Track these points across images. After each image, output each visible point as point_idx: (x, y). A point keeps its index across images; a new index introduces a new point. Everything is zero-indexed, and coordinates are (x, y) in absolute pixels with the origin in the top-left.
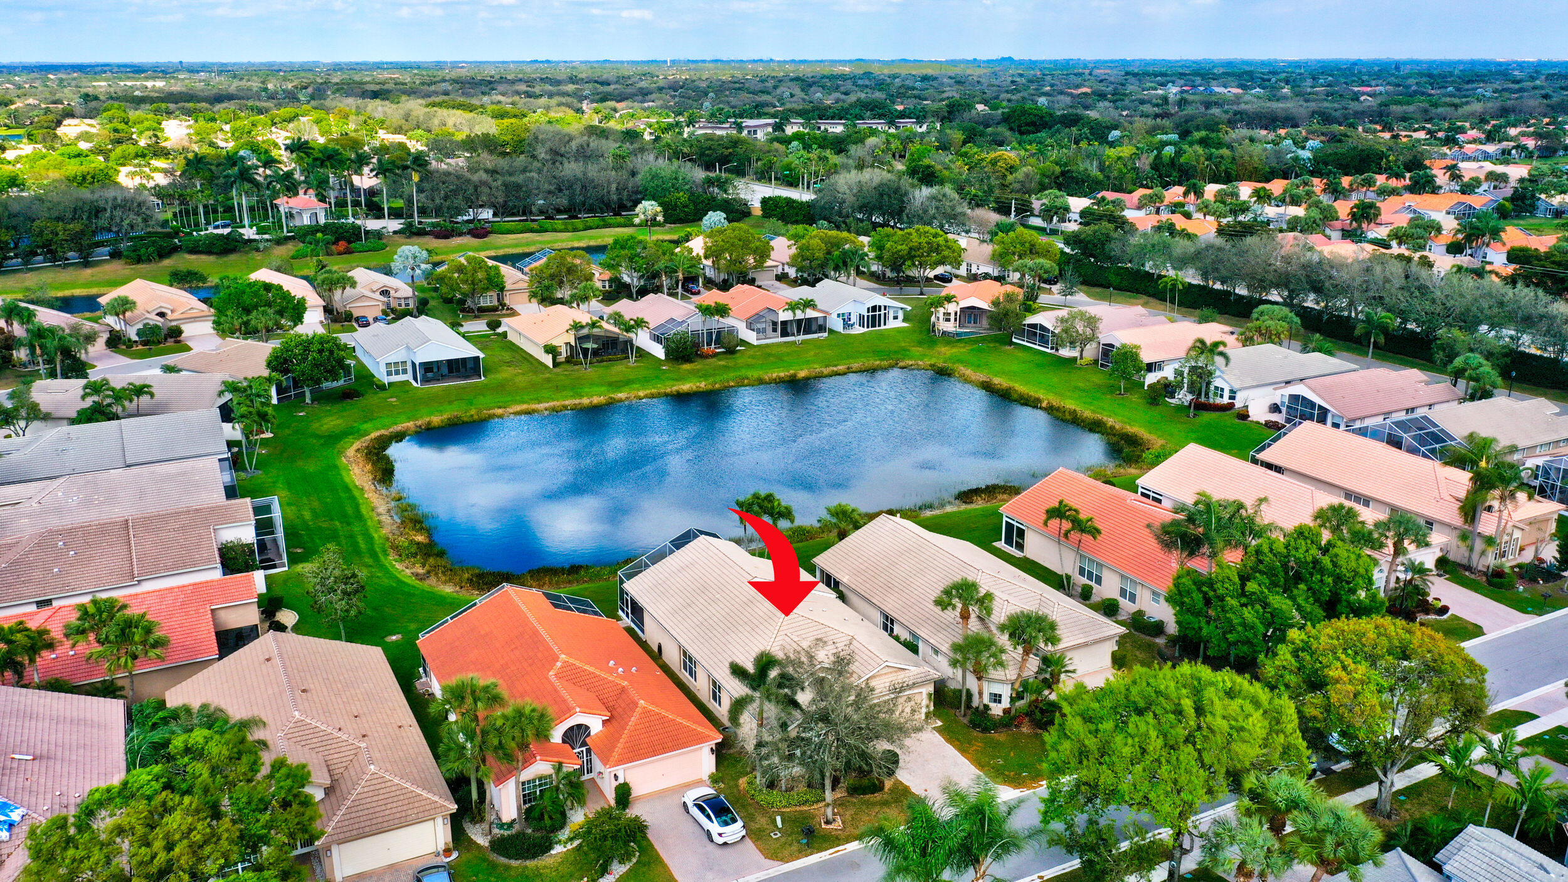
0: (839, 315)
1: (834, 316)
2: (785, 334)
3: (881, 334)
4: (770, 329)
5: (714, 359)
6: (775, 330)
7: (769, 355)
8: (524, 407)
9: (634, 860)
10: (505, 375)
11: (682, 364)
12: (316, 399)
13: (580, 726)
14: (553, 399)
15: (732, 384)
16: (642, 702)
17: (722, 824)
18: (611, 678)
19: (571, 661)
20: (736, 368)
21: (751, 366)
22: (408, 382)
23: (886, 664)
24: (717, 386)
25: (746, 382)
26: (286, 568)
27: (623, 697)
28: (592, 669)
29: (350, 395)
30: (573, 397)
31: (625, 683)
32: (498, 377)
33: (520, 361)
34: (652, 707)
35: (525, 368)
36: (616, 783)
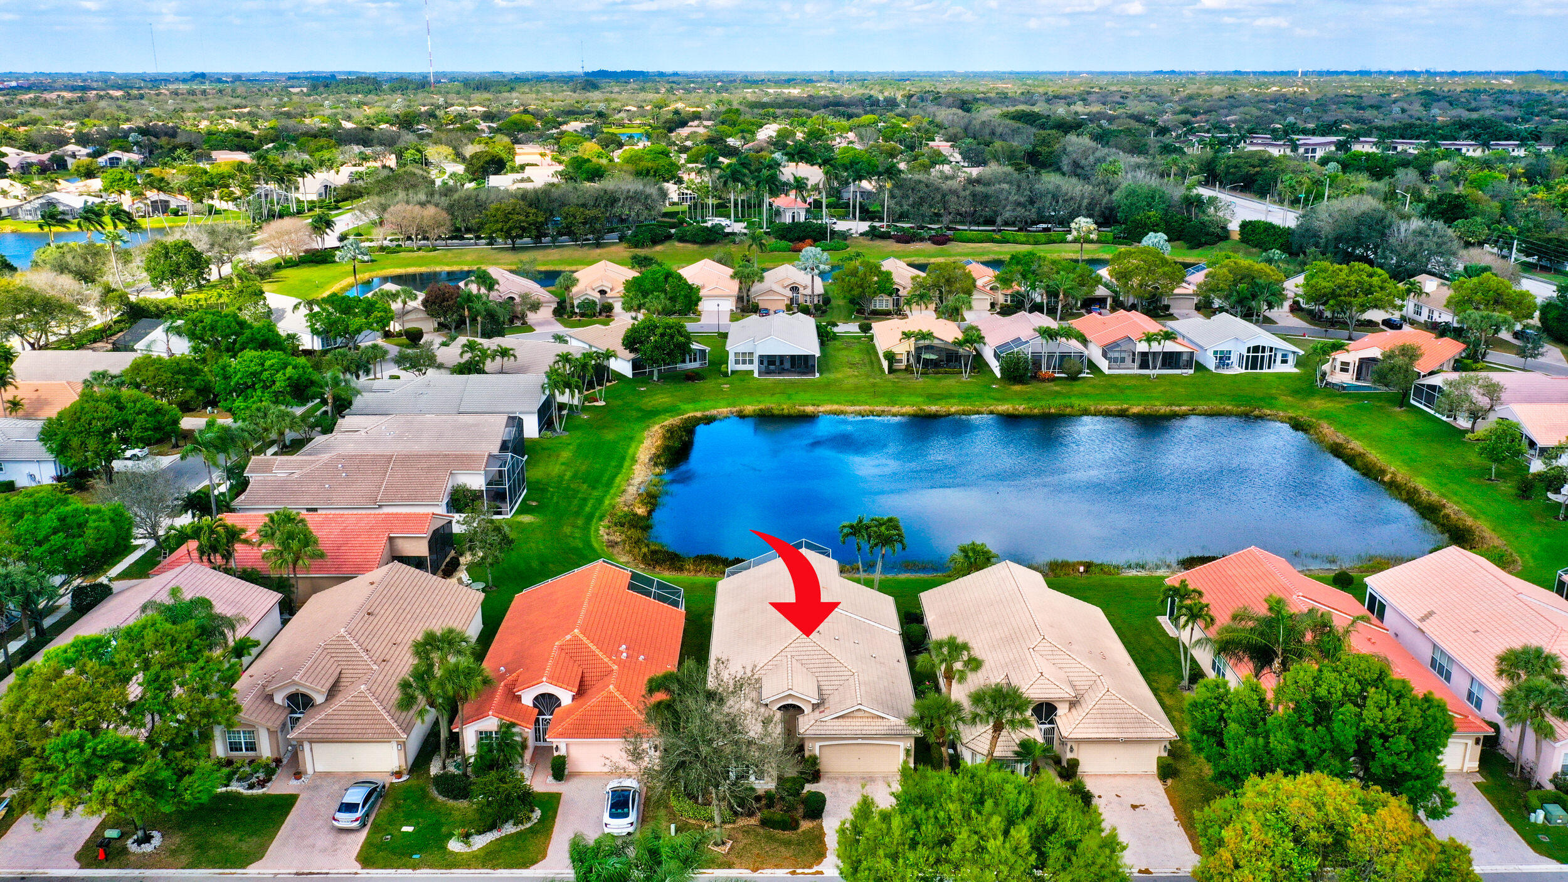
0: (1216, 352)
1: (1210, 354)
2: (1144, 365)
3: (1257, 378)
4: (1129, 360)
5: (1051, 384)
6: (1133, 361)
7: (1115, 386)
8: (835, 407)
9: (528, 825)
10: (839, 376)
11: (1014, 384)
12: (663, 377)
13: (551, 696)
14: (867, 404)
15: (1053, 411)
16: (611, 687)
17: (612, 816)
18: (606, 660)
19: (581, 636)
20: (1068, 395)
21: (1085, 395)
22: (752, 372)
23: (860, 707)
24: (1036, 411)
25: (1068, 411)
26: (509, 516)
27: (605, 679)
28: (594, 648)
29: (692, 377)
30: (887, 404)
31: (615, 667)
32: (832, 376)
33: (865, 365)
34: (617, 694)
35: (863, 370)
36: (556, 754)
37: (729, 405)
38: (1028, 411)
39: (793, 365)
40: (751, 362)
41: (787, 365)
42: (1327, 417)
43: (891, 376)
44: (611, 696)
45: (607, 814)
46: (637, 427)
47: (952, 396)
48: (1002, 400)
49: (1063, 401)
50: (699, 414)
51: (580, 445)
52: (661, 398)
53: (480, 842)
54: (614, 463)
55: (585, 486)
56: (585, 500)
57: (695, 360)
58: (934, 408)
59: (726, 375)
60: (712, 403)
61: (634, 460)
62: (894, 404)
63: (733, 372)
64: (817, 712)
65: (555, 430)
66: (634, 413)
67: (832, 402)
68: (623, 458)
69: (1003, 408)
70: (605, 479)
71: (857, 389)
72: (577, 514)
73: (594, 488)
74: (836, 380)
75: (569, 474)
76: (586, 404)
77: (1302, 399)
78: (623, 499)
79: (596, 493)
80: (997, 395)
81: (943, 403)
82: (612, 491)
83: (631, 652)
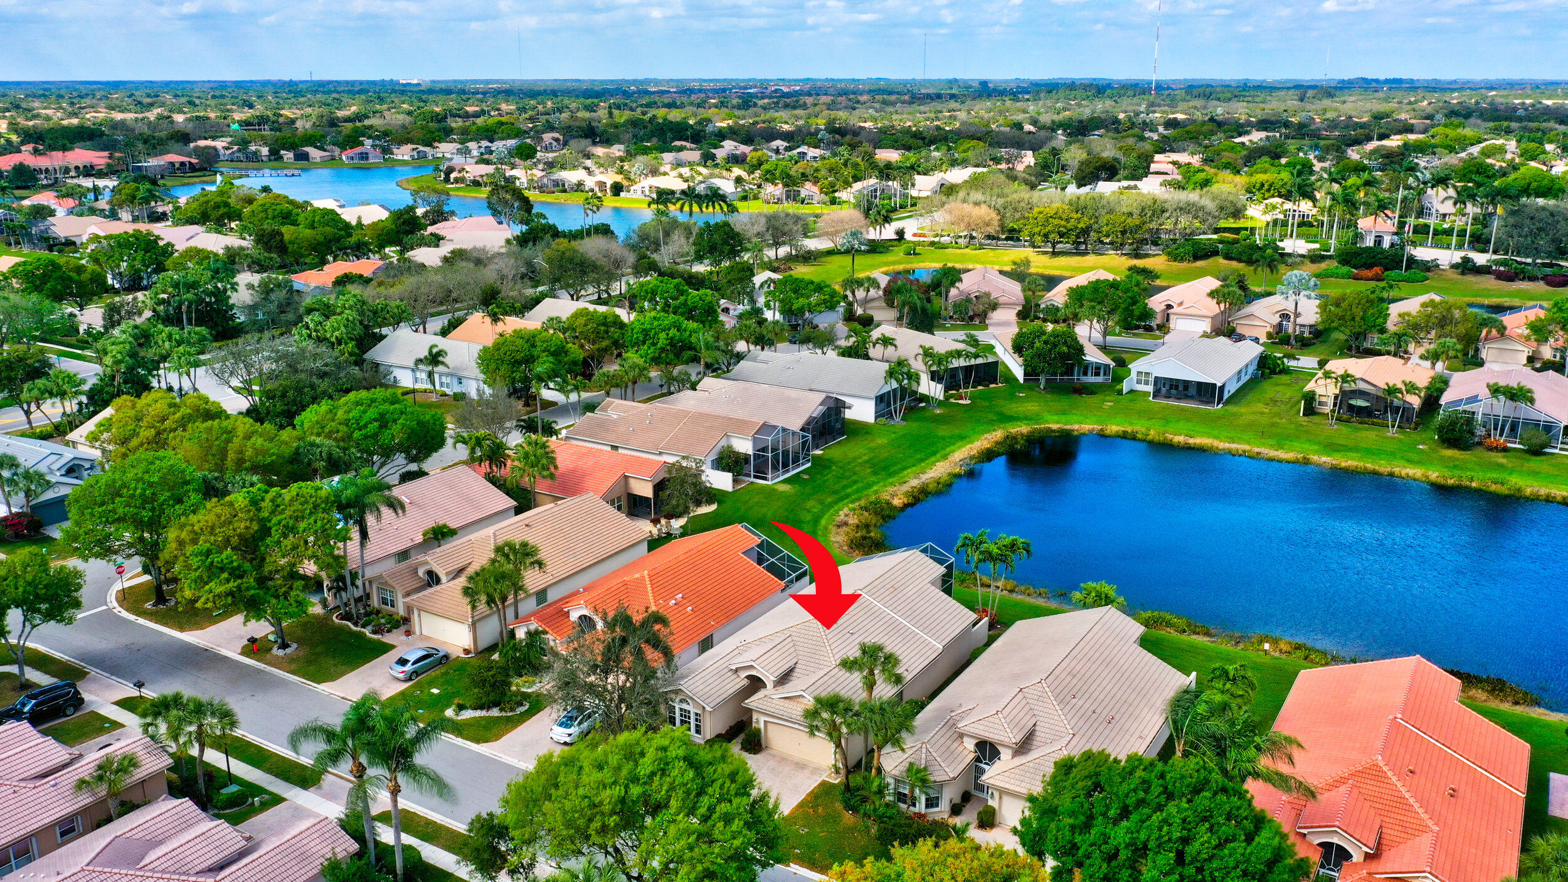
5: (1495, 454)
9: (509, 714)
10: (1243, 410)
11: (1447, 448)
12: (1049, 387)
14: (1248, 443)
15: (1473, 485)
17: (561, 724)
18: (652, 601)
19: (646, 577)
21: (1535, 474)
22: (1149, 394)
23: (802, 693)
24: (1451, 481)
25: (1495, 487)
26: (769, 483)
28: (649, 589)
29: (1079, 390)
31: (653, 609)
32: (1236, 410)
33: (1288, 403)
35: (1278, 409)
37: (1097, 423)
38: (1441, 480)
40: (1149, 383)
43: (1304, 418)
46: (979, 429)
47: (1357, 450)
48: (1420, 463)
49: (1498, 476)
50: (1056, 427)
51: (903, 436)
52: (1033, 405)
53: (468, 714)
54: (919, 457)
55: (869, 471)
56: (855, 482)
58: (1323, 459)
59: (1118, 392)
60: (1080, 418)
61: (945, 457)
63: (1131, 391)
64: (775, 689)
65: (893, 418)
66: (990, 416)
67: (1209, 436)
68: (935, 453)
69: (1411, 472)
70: (897, 467)
71: (1252, 426)
72: (835, 492)
73: (876, 474)
74: (1238, 414)
75: (864, 458)
76: (952, 400)
78: (894, 489)
79: (872, 479)
80: (1414, 457)
81: (1340, 455)
82: (891, 480)
83: (684, 601)
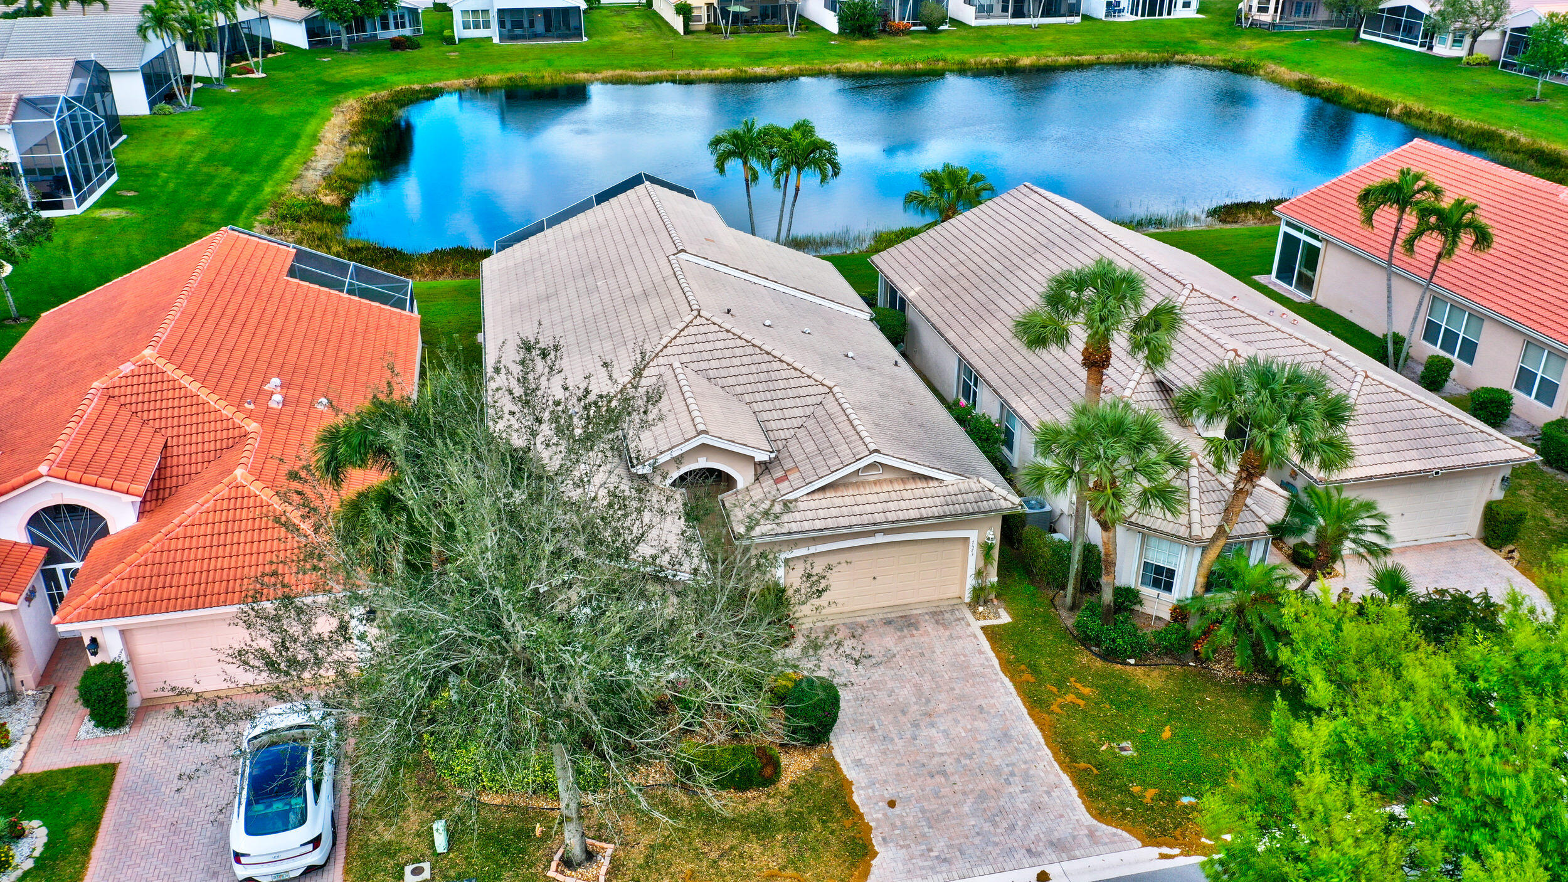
2: (1018, 14)
3: (1160, 24)
4: (998, 8)
5: (907, 38)
6: (1005, 9)
7: (990, 37)
10: (615, 39)
11: (859, 39)
12: (354, 46)
13: (74, 510)
14: (663, 67)
15: (920, 66)
16: (239, 472)
17: (254, 827)
18: (228, 412)
19: (161, 363)
20: (931, 48)
21: (957, 48)
22: (490, 39)
23: (876, 458)
24: (898, 67)
25: (941, 64)
27: (227, 455)
28: (194, 387)
29: (398, 45)
30: (692, 67)
31: (252, 426)
32: (606, 40)
33: (649, 28)
34: (255, 488)
35: (648, 33)
36: (94, 661)
37: (460, 76)
38: (888, 67)
39: (548, 28)
40: (487, 25)
41: (540, 27)
42: (1272, 58)
43: (689, 37)
44: (239, 495)
45: (238, 824)
46: (318, 101)
47: (781, 55)
48: (850, 57)
49: (931, 54)
50: (417, 87)
51: (220, 123)
52: (356, 68)
54: (279, 141)
55: (228, 169)
56: (227, 187)
57: (403, 26)
58: (758, 70)
59: (450, 41)
60: (435, 73)
61: (316, 139)
62: (702, 66)
63: (460, 40)
64: (767, 482)
65: (180, 105)
66: (313, 86)
68: (297, 136)
69: (852, 65)
70: (265, 159)
71: (644, 50)
73: (243, 172)
74: (613, 44)
75: (199, 156)
76: (234, 76)
77: (1227, 41)
78: (297, 186)
79: (247, 178)
80: (841, 52)
81: (769, 62)
82: (278, 176)
83: (294, 393)
